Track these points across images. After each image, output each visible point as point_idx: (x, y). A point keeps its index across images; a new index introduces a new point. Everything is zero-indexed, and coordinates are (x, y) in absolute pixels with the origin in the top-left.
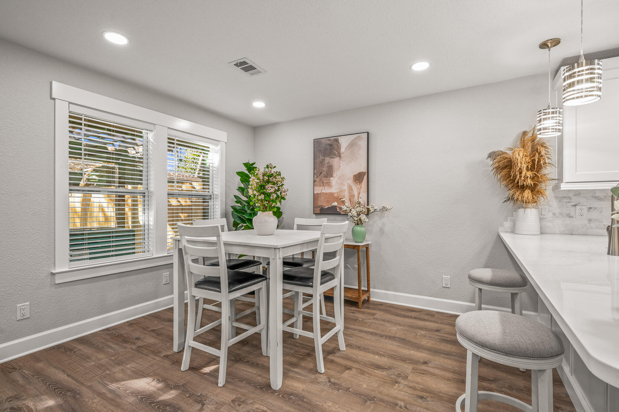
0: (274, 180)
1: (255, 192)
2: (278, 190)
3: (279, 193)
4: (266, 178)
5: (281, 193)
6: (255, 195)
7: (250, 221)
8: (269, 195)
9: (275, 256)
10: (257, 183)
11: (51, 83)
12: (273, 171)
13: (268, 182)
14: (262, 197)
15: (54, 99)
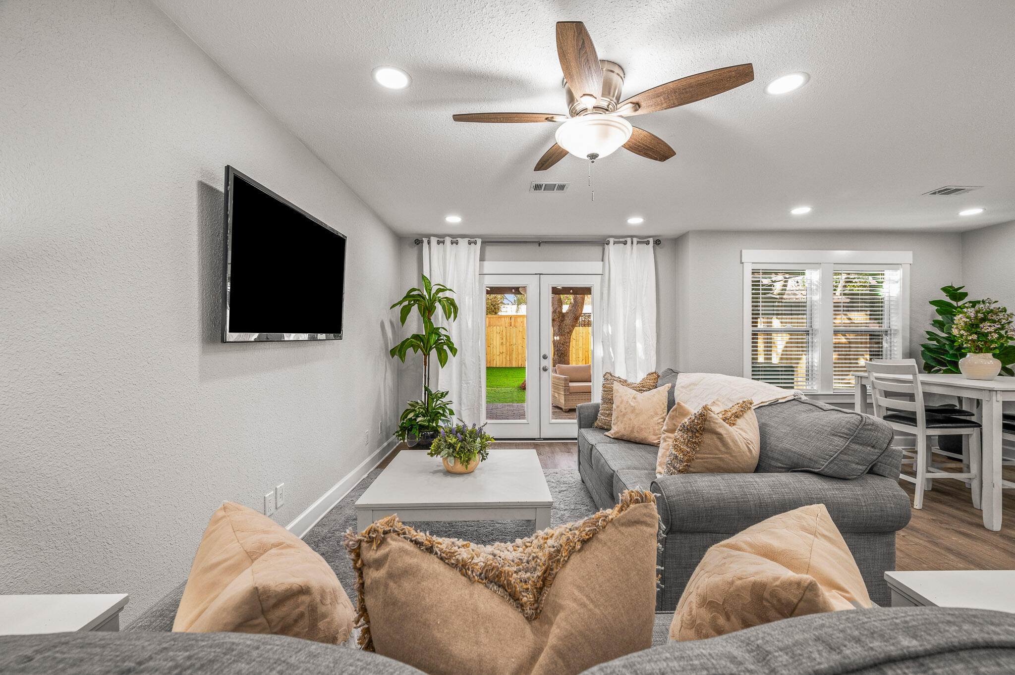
0: (994, 317)
1: (962, 332)
2: (1003, 328)
3: (1003, 332)
4: (980, 315)
5: (1006, 332)
6: (962, 336)
7: (955, 364)
8: (986, 335)
9: (991, 398)
10: (966, 323)
11: (741, 251)
12: (992, 307)
13: (984, 320)
14: (975, 337)
15: (743, 263)
